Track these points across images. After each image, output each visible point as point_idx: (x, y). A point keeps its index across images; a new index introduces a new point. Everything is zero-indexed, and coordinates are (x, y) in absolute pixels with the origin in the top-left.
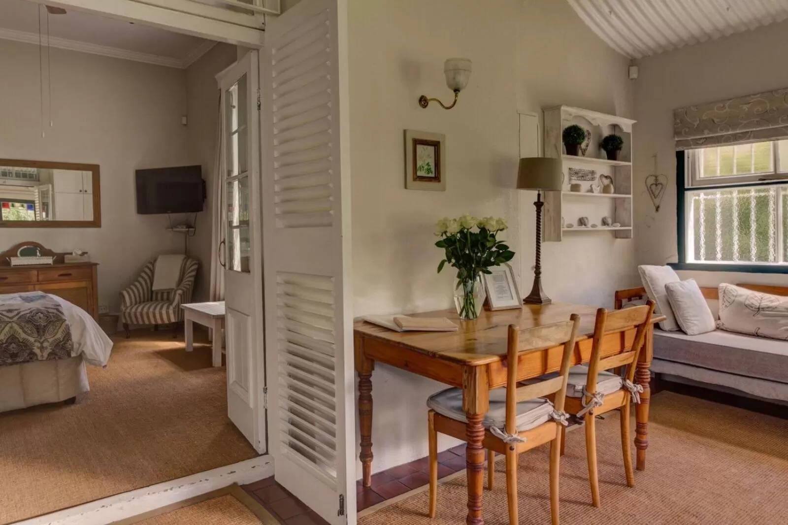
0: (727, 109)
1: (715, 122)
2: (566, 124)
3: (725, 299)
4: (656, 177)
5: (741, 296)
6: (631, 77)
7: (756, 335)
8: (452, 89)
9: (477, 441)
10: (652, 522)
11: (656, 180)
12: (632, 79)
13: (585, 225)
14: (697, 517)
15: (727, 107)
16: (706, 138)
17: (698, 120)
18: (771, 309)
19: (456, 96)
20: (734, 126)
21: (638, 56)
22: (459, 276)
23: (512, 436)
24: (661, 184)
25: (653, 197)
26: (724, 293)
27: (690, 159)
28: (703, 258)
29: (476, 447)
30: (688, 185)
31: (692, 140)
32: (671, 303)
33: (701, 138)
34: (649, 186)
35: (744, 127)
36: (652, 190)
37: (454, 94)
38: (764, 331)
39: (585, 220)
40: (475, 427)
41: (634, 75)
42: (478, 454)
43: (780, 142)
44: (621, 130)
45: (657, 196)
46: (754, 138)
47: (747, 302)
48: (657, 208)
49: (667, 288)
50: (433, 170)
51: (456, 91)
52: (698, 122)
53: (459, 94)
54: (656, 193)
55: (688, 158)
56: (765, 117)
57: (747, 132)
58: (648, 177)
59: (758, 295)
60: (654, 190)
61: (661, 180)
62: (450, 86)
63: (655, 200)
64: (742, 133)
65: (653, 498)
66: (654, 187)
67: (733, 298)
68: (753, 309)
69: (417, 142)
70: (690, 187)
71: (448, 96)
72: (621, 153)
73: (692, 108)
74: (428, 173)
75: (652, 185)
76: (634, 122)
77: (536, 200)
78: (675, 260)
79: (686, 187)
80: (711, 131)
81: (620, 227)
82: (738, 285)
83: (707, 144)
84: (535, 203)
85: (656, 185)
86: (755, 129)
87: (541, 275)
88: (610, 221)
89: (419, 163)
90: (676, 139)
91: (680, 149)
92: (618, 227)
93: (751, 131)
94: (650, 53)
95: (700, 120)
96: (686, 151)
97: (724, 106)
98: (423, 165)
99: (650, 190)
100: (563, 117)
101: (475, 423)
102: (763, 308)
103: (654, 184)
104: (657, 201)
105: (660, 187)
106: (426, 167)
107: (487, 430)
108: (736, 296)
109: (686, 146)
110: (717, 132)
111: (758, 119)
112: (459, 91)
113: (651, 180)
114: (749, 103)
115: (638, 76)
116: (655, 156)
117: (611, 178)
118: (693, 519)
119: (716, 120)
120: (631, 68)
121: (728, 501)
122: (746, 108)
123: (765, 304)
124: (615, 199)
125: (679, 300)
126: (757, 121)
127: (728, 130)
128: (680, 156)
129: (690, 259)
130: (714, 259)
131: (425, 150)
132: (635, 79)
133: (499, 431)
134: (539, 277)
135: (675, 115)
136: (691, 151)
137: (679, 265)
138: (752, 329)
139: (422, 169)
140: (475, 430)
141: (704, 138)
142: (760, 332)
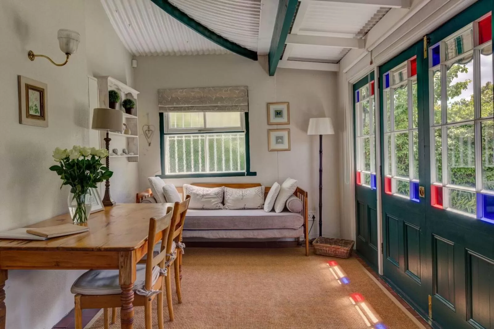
0: (184, 93)
1: (179, 99)
2: (110, 89)
3: (187, 192)
4: (149, 126)
5: (194, 190)
6: (133, 66)
7: (203, 209)
8: (65, 53)
9: (129, 303)
10: (202, 316)
11: (149, 128)
12: (133, 67)
13: (116, 154)
14: (217, 305)
15: (184, 92)
16: (175, 107)
17: (170, 97)
18: (208, 195)
19: (68, 58)
20: (188, 102)
21: (137, 55)
22: (73, 191)
23: (151, 291)
24: (151, 130)
25: (147, 137)
26: (186, 189)
27: (166, 117)
28: (177, 171)
29: (129, 307)
30: (165, 132)
31: (167, 107)
32: (156, 198)
33: (172, 107)
34: (144, 131)
35: (191, 104)
36: (146, 134)
37: (66, 56)
38: (206, 206)
39: (116, 150)
40: (129, 293)
41: (135, 66)
42: (131, 311)
43: (206, 113)
44: (132, 97)
45: (150, 136)
46: (197, 109)
47: (198, 193)
48: (150, 144)
49: (164, 188)
50: (39, 110)
51: (68, 54)
52: (170, 98)
53: (70, 57)
54: (149, 135)
55: (165, 117)
56: (201, 100)
57: (194, 106)
58: (143, 126)
59: (202, 188)
60: (147, 134)
61: (151, 128)
62: (62, 49)
63: (148, 139)
64: (191, 107)
65: (194, 304)
66: (148, 131)
67: (191, 191)
68: (201, 196)
69: (29, 87)
70: (166, 133)
71: (61, 57)
72: (133, 111)
73: (167, 90)
74: (36, 113)
75: (146, 130)
76: (139, 93)
77: (106, 137)
78: (160, 173)
79: (165, 133)
80: (177, 104)
81: (134, 155)
82: (191, 184)
83: (175, 110)
84: (105, 139)
85: (149, 131)
86: (197, 105)
87: (110, 187)
88: (127, 151)
89: (30, 104)
90: (160, 106)
91: (161, 111)
92: (132, 155)
93: (195, 106)
94: (144, 55)
95: (171, 97)
96: (164, 113)
97: (183, 92)
98: (32, 106)
99: (145, 133)
100: (109, 84)
101: (129, 290)
102: (205, 195)
103: (147, 130)
104: (149, 140)
105: (151, 132)
106: (34, 108)
107: (135, 293)
108: (192, 190)
109: (165, 110)
110: (180, 105)
111: (198, 100)
112: (70, 54)
113: (146, 128)
114: (194, 92)
115: (137, 66)
116: (148, 114)
117: (126, 125)
118: (216, 307)
119: (179, 98)
120: (133, 61)
121: (223, 293)
122: (193, 94)
123: (205, 193)
124: (128, 138)
125: (171, 195)
126: (198, 101)
127: (185, 104)
128: (161, 115)
129: (167, 173)
130: (183, 171)
131: (33, 94)
132: (135, 67)
133: (142, 291)
134: (109, 188)
135: (159, 92)
136: (166, 113)
137: (163, 176)
138: (200, 206)
139: (32, 109)
140: (130, 295)
141: (173, 107)
142: (204, 207)
